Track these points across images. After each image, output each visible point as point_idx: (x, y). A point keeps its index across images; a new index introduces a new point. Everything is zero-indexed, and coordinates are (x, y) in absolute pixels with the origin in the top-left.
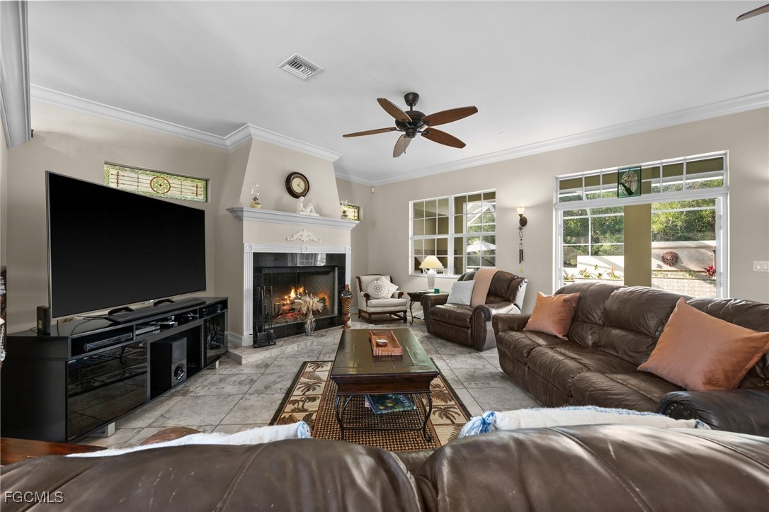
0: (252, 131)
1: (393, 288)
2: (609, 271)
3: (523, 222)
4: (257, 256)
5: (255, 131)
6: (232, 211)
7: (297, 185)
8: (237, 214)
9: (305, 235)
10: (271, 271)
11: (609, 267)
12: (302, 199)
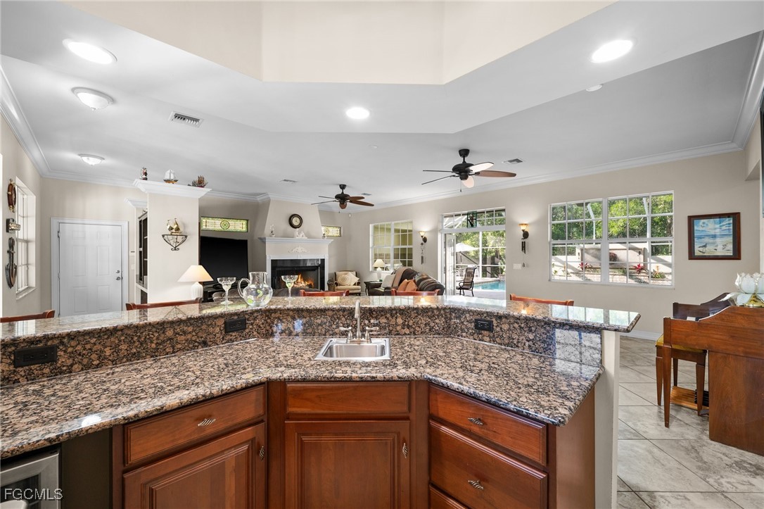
0: (270, 196)
1: (356, 280)
2: (563, 269)
3: (425, 240)
4: (273, 262)
5: (272, 196)
6: (260, 239)
7: (296, 221)
8: (263, 241)
9: (300, 249)
10: (280, 269)
11: (561, 265)
12: (298, 229)
